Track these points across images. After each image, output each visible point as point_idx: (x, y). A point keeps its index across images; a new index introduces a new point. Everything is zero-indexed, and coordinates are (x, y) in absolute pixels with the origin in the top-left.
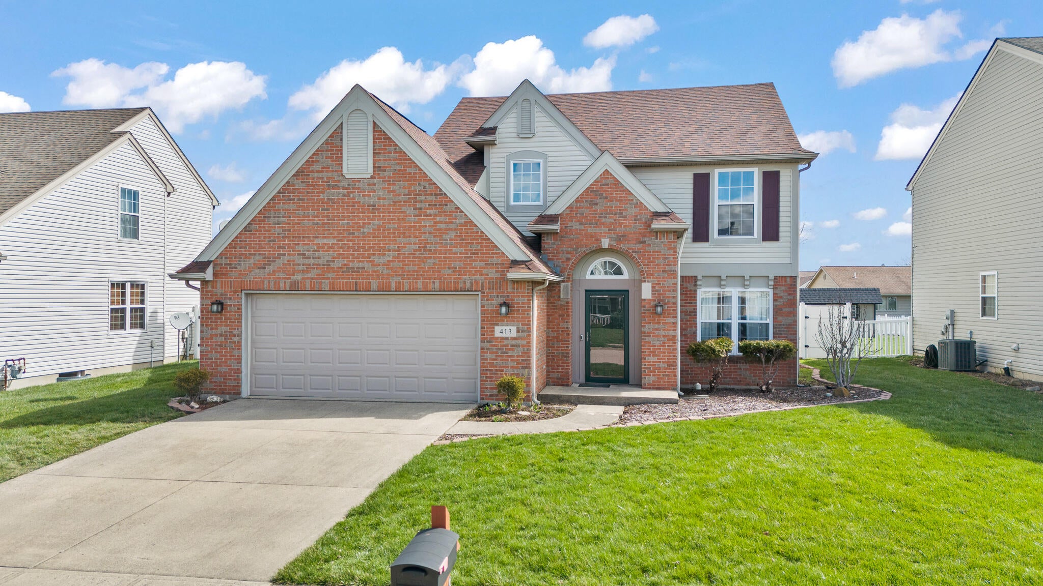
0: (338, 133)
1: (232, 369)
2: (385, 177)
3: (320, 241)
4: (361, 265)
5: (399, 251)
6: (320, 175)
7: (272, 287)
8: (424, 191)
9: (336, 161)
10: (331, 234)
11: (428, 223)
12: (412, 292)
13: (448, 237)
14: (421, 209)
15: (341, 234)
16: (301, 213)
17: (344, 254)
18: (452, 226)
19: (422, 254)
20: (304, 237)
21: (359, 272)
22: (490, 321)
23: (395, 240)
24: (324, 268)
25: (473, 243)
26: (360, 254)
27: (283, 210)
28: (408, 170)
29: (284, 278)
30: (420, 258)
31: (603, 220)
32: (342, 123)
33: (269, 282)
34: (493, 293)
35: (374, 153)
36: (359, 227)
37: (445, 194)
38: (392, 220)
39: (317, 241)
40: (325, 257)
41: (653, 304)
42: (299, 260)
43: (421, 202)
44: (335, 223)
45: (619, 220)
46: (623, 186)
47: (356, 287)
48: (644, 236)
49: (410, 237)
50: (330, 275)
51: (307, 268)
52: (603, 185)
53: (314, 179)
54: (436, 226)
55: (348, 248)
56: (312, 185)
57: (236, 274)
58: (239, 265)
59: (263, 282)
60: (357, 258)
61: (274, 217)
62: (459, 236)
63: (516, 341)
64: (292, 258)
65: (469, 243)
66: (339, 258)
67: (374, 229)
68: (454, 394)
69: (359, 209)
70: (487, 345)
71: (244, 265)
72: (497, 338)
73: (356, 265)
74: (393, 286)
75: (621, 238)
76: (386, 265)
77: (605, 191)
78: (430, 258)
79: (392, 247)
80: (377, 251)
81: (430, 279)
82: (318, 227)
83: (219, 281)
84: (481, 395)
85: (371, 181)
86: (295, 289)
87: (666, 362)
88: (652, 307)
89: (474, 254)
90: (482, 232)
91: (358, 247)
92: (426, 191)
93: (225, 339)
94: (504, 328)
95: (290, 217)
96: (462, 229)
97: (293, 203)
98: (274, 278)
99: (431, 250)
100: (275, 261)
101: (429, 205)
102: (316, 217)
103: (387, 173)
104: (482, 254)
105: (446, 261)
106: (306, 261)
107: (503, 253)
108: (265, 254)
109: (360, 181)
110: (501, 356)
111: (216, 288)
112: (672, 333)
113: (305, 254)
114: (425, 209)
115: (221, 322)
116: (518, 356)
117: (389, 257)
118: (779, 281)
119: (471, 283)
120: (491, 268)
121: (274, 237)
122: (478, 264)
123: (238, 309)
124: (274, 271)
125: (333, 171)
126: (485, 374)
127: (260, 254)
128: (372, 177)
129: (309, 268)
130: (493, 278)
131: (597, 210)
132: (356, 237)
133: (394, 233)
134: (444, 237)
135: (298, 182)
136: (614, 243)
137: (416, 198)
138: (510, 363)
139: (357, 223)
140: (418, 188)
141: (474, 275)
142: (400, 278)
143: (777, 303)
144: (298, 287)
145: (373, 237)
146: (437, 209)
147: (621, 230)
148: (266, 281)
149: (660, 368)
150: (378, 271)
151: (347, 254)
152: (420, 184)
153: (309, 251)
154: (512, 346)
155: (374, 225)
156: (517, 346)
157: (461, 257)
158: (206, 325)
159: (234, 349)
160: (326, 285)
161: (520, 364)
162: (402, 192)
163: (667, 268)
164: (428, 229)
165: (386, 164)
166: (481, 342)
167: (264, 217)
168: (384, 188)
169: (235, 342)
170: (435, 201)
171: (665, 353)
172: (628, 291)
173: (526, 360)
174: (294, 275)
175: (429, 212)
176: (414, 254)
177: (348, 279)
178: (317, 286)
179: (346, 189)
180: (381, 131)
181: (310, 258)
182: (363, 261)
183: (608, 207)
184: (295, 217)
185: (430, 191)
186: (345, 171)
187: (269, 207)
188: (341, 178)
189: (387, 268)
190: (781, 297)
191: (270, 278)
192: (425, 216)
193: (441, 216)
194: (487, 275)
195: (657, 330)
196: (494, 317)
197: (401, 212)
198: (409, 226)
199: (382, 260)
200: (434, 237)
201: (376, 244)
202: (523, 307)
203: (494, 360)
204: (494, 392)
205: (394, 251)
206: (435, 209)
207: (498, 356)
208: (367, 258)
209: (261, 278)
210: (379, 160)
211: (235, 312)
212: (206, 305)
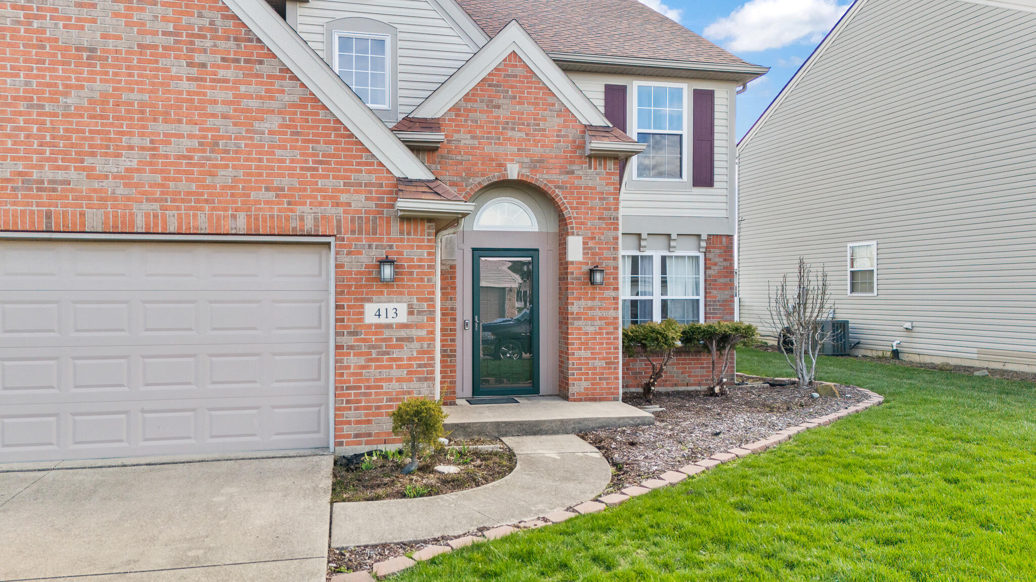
4: (60, 175)
5: (154, 149)
8: (211, 30)
11: (220, 95)
13: (265, 126)
14: (203, 65)
17: (17, 151)
18: (274, 105)
19: (209, 159)
21: (55, 190)
22: (354, 293)
23: (145, 127)
25: (318, 142)
26: (59, 152)
30: (203, 165)
31: (510, 133)
34: (360, 240)
36: (56, 93)
37: (259, 40)
38: (137, 83)
41: (585, 268)
43: (205, 51)
45: (534, 135)
46: (539, 81)
47: (49, 223)
48: (572, 162)
49: (180, 121)
52: (509, 76)
54: (239, 103)
55: (28, 137)
60: (48, 160)
62: (288, 127)
63: (408, 331)
65: (309, 141)
67: (91, 101)
68: (275, 438)
69: (55, 55)
70: (347, 340)
72: (369, 326)
73: (48, 174)
74: (140, 223)
75: (537, 163)
76: (122, 178)
77: (512, 87)
78: (227, 166)
79: (136, 141)
80: (101, 146)
81: (225, 210)
84: (336, 437)
87: (604, 359)
88: (583, 273)
89: (321, 162)
90: (338, 121)
91: (53, 137)
92: (216, 30)
94: (383, 306)
96: (295, 113)
99: (227, 152)
101: (223, 59)
104: (337, 163)
105: (260, 175)
107: (381, 164)
110: (377, 360)
112: (612, 313)
114: (213, 66)
116: (409, 359)
117: (130, 161)
119: (316, 219)
120: (356, 192)
122: (330, 183)
126: (344, 395)
130: (360, 212)
131: (499, 117)
132: (46, 114)
133: (143, 112)
134: (257, 125)
136: (526, 171)
137: (192, 43)
138: (395, 373)
139: (49, 85)
140: (198, 22)
141: (321, 204)
142: (156, 206)
145: (90, 117)
146: (241, 68)
147: (538, 151)
149: (595, 368)
150: (100, 190)
151: (26, 151)
152: (200, 16)
154: (398, 339)
155: (92, 91)
156: (409, 339)
157: (294, 169)
161: (416, 372)
162: (160, 26)
163: (606, 214)
164: (220, 109)
166: (337, 334)
168: (116, 15)
170: (235, 53)
171: (602, 344)
172: (537, 250)
173: (425, 365)
175: (222, 73)
176: (191, 158)
177: (29, 204)
182: (67, 168)
183: (517, 113)
185: (225, 31)
189: (126, 185)
192: (212, 80)
193: (249, 83)
194: (349, 204)
195: (591, 308)
196: (366, 286)
197: (157, 69)
198: (177, 100)
199: (112, 166)
200: (235, 124)
201: (98, 132)
202: (420, 267)
203: (363, 367)
204: (363, 428)
205: (142, 149)
206: (236, 68)
207: (371, 360)
208: (76, 161)
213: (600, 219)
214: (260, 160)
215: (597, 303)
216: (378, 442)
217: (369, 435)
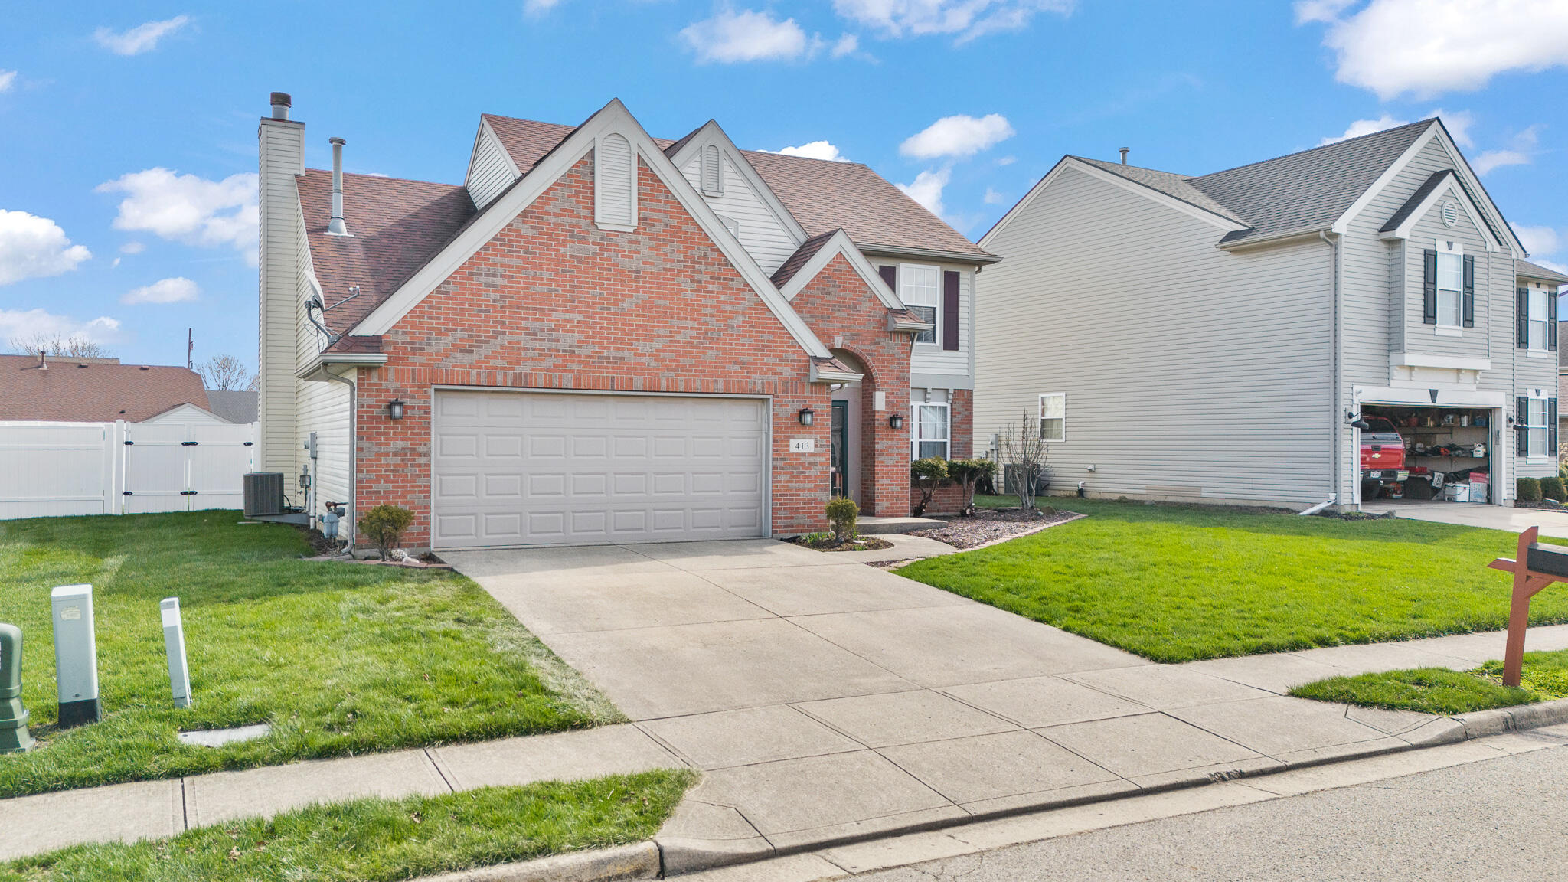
0: (586, 163)
2: (652, 234)
3: (561, 316)
4: (619, 354)
5: (671, 337)
6: (560, 220)
7: (484, 380)
8: (704, 259)
9: (583, 202)
10: (576, 307)
11: (710, 301)
13: (735, 322)
14: (700, 282)
15: (590, 308)
16: (531, 273)
17: (594, 337)
18: (740, 308)
19: (702, 343)
20: (534, 309)
21: (616, 363)
22: (784, 432)
23: (666, 322)
24: (565, 356)
25: (764, 332)
26: (618, 339)
27: (502, 266)
28: (684, 228)
29: (503, 368)
30: (699, 348)
31: (837, 314)
32: (593, 150)
33: (479, 373)
34: (787, 397)
35: (639, 199)
36: (617, 300)
37: (732, 265)
38: (663, 293)
39: (554, 315)
40: (568, 340)
41: (888, 416)
42: (527, 342)
43: (701, 272)
44: (582, 292)
45: (853, 315)
46: (857, 274)
47: (613, 385)
48: (879, 336)
49: (686, 319)
50: (575, 366)
51: (540, 355)
52: (836, 270)
53: (549, 224)
54: (719, 307)
55: (601, 328)
56: (547, 234)
57: (424, 359)
58: (428, 344)
59: (468, 372)
60: (612, 343)
61: (487, 275)
62: (747, 322)
63: (815, 458)
64: (516, 338)
65: (760, 332)
66: (588, 342)
67: (637, 305)
68: (729, 529)
69: (616, 275)
70: (780, 464)
71: (436, 346)
72: (792, 454)
73: (613, 353)
74: (663, 384)
75: (855, 337)
76: (654, 355)
77: (838, 278)
78: (712, 348)
79: (662, 332)
80: (642, 335)
81: (711, 376)
82: (556, 296)
83: (392, 368)
84: (772, 528)
85: (634, 237)
86: (521, 388)
87: (899, 485)
88: (887, 420)
89: (766, 346)
90: (776, 319)
91: (615, 329)
92: (707, 259)
93: (402, 460)
94: (800, 441)
95: (512, 277)
97: (518, 257)
98: (486, 368)
99: (712, 339)
100: (488, 342)
101: (711, 278)
102: (554, 280)
103: (657, 229)
104: (775, 346)
105: (731, 354)
106: (538, 345)
107: (800, 347)
108: (472, 331)
109: (618, 236)
110: (797, 477)
111: (386, 380)
112: (904, 451)
113: (536, 334)
114: (705, 282)
115: (395, 433)
116: (815, 477)
117: (658, 344)
118: (957, 395)
119: (762, 383)
120: (786, 365)
121: (487, 306)
122: (771, 359)
123: (426, 413)
124: (486, 357)
125: (579, 217)
126: (777, 500)
127: (462, 330)
128: (635, 232)
129: (542, 355)
130: (787, 378)
131: (829, 301)
132: (612, 314)
133: (666, 312)
134: (730, 321)
135: (527, 226)
136: (847, 342)
137: (694, 267)
138: (808, 486)
139: (613, 295)
140: (697, 253)
141: (766, 373)
142: (672, 374)
143: (954, 420)
144: (526, 382)
145: (637, 316)
146: (721, 284)
147: (855, 327)
148: (474, 372)
149: (893, 492)
150: (642, 364)
151: (600, 338)
152: (699, 249)
153: (542, 330)
154: (809, 464)
155: (637, 298)
156: (815, 464)
157: (751, 350)
158: (369, 439)
159: (419, 476)
160: (568, 380)
161: (819, 486)
162: (676, 256)
163: (901, 374)
164: (709, 310)
165: (654, 215)
166: (773, 459)
167: (471, 274)
169: (420, 465)
170: (718, 274)
171: (897, 474)
172: (847, 401)
174: (519, 364)
175: (711, 287)
176: (692, 343)
177: (602, 372)
178: (555, 382)
179: (599, 244)
180: (648, 168)
181: (544, 340)
182: (623, 349)
183: (841, 298)
184: (522, 278)
185: (712, 259)
186: (598, 218)
187: (478, 258)
188: (590, 228)
189: (656, 360)
190: (959, 413)
191: (480, 367)
192: (705, 292)
193: (725, 294)
194: (781, 374)
195: (890, 447)
196: (791, 428)
197: (674, 284)
198: (685, 305)
199: (648, 348)
200: (718, 321)
201: (640, 326)
202: (822, 415)
203: (789, 482)
204: (789, 522)
205: (665, 336)
206: (718, 283)
207: (794, 477)
208: (628, 344)
209: (465, 367)
210: (646, 210)
211: (420, 418)
212: (368, 406)
213: (897, 379)
214: (731, 344)
215: (895, 443)
216: (798, 531)
217: (792, 526)
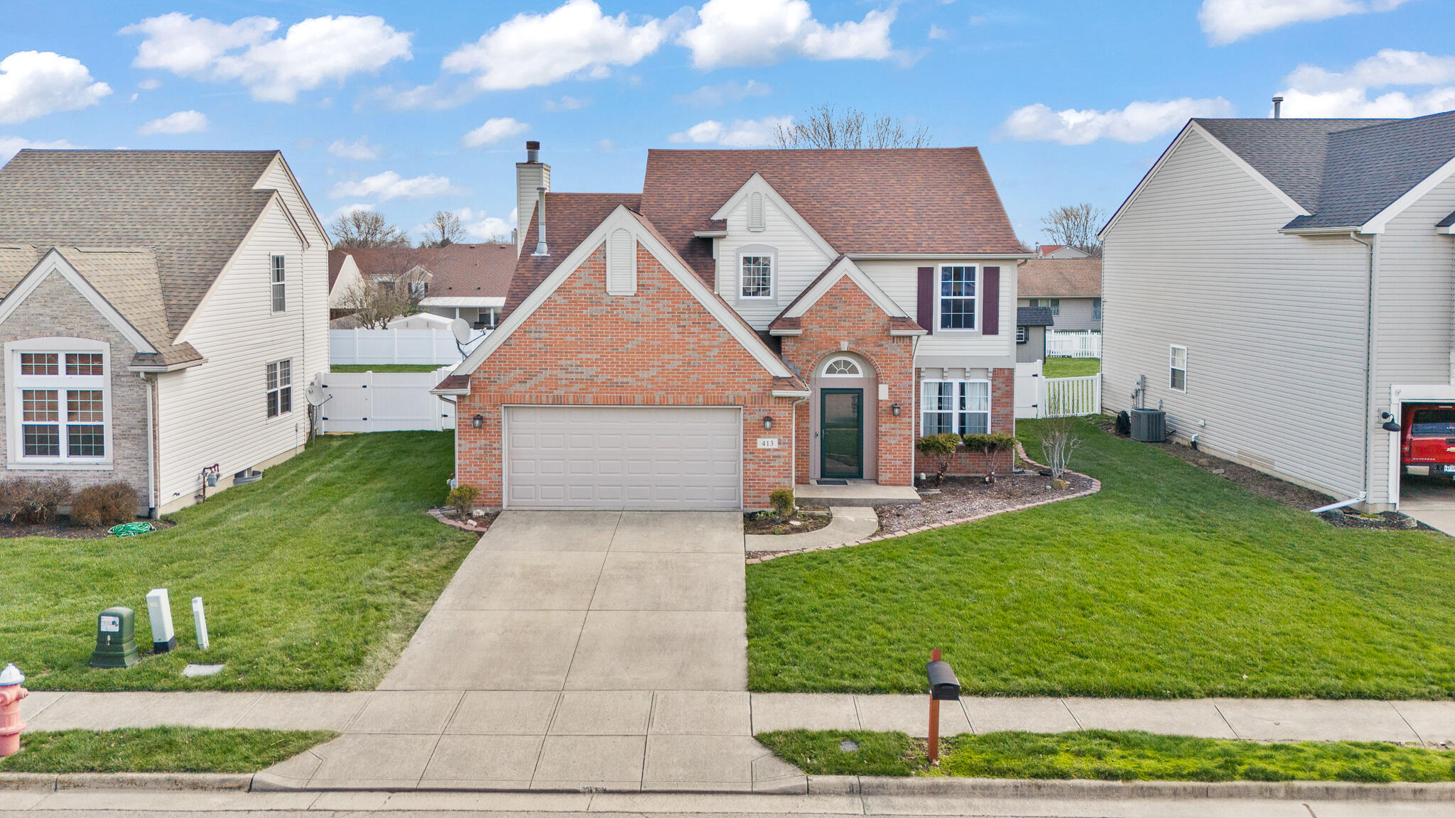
0: (600, 251)
1: (492, 482)
2: (649, 295)
3: (583, 356)
4: (625, 380)
5: (663, 367)
6: (583, 292)
7: (534, 400)
9: (599, 278)
10: (594, 349)
11: (692, 340)
12: (676, 406)
13: (711, 354)
14: (684, 326)
15: (604, 349)
16: (564, 329)
17: (608, 369)
18: (716, 343)
19: (687, 370)
20: (566, 353)
21: (623, 387)
22: (752, 434)
23: (659, 357)
24: (587, 383)
26: (624, 370)
27: (545, 325)
28: (672, 289)
29: (547, 392)
30: (684, 373)
31: (843, 323)
32: (605, 242)
33: (530, 396)
34: (755, 408)
35: (638, 272)
36: (623, 343)
38: (656, 336)
39: (580, 356)
40: (588, 372)
41: (889, 404)
42: (561, 374)
43: (685, 320)
44: (598, 339)
45: (858, 324)
46: (861, 291)
47: (620, 401)
48: (882, 340)
49: (674, 353)
50: (594, 390)
52: (843, 289)
53: (576, 295)
54: (700, 343)
55: (612, 363)
56: (575, 302)
57: (496, 389)
58: (499, 378)
59: (524, 396)
60: (620, 373)
61: (535, 332)
62: (722, 353)
63: (778, 452)
64: (554, 372)
65: (732, 360)
66: (603, 373)
67: (638, 346)
68: (715, 501)
69: (623, 326)
70: (749, 456)
71: (504, 379)
72: (760, 450)
73: (620, 379)
74: (657, 400)
75: (860, 341)
76: (649, 380)
77: (844, 295)
78: (694, 373)
79: (656, 363)
80: (641, 366)
81: (694, 393)
82: (581, 343)
83: (477, 394)
84: (744, 503)
85: (635, 299)
86: (558, 403)
87: (902, 460)
88: (888, 408)
89: (738, 370)
90: (745, 349)
91: (622, 363)
94: (766, 440)
95: (552, 332)
97: (555, 319)
98: (535, 393)
99: (695, 367)
100: (536, 376)
101: (693, 323)
102: (579, 332)
103: (652, 291)
104: (745, 370)
105: (709, 377)
106: (569, 376)
107: (765, 370)
108: (526, 369)
109: (624, 299)
110: (763, 467)
111: (474, 403)
112: (907, 432)
113: (567, 369)
114: (688, 326)
115: (480, 435)
116: (779, 466)
117: (653, 372)
118: (997, 373)
119: (734, 397)
120: (754, 384)
121: (536, 352)
122: (741, 380)
123: (498, 422)
124: (535, 385)
125: (596, 288)
126: (747, 483)
127: (520, 369)
128: (635, 295)
129: (572, 383)
130: (755, 393)
131: (836, 314)
132: (619, 353)
133: (659, 350)
134: (708, 353)
135: (561, 297)
136: (853, 346)
137: (680, 316)
138: (772, 473)
139: (620, 340)
140: (682, 306)
141: (737, 390)
142: (664, 393)
143: (995, 394)
144: (561, 400)
145: (637, 353)
146: (701, 327)
147: (859, 333)
148: (527, 395)
149: (896, 466)
150: (641, 386)
151: (611, 370)
152: (683, 303)
153: (572, 366)
154: (774, 457)
155: (638, 341)
156: (779, 457)
157: (725, 373)
158: (464, 439)
159: (495, 462)
160: (589, 398)
161: (783, 473)
162: (666, 309)
163: (903, 370)
164: (691, 346)
165: (650, 282)
166: (744, 453)
167: (525, 332)
168: (648, 306)
169: (495, 455)
170: (698, 320)
171: (901, 450)
172: (862, 389)
173: (787, 470)
174: (556, 389)
175: (692, 330)
176: (679, 370)
177: (613, 393)
178: (581, 400)
179: (610, 306)
180: (644, 249)
181: (573, 373)
182: (627, 376)
183: (847, 311)
184: (558, 332)
185: (693, 309)
186: (609, 288)
187: (530, 322)
188: (604, 295)
189: (652, 384)
190: (1000, 389)
191: (532, 392)
192: (688, 333)
193: (705, 333)
194: (750, 390)
195: (893, 429)
196: (758, 430)
197: (665, 329)
198: (673, 343)
199: (645, 375)
200: (698, 353)
201: (640, 360)
202: (784, 420)
203: (757, 470)
204: (757, 500)
205: (658, 366)
206: (699, 327)
207: (761, 467)
208: (631, 373)
209: (521, 392)
210: (642, 279)
211: (495, 425)
212: (464, 419)
213: (900, 374)
214: (709, 370)
215: (897, 426)
216: (763, 507)
217: (760, 503)
